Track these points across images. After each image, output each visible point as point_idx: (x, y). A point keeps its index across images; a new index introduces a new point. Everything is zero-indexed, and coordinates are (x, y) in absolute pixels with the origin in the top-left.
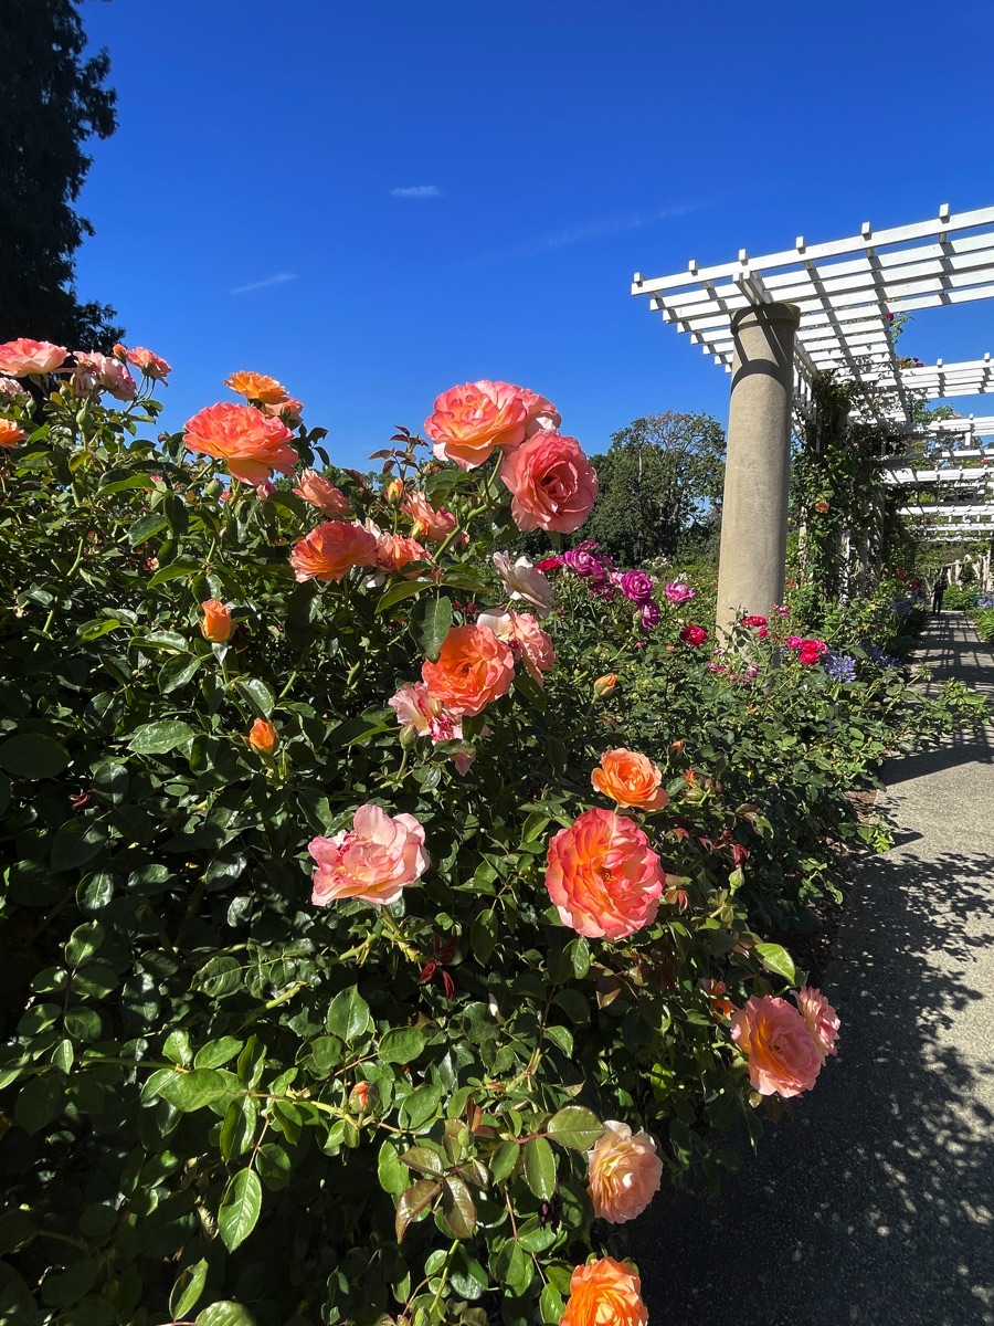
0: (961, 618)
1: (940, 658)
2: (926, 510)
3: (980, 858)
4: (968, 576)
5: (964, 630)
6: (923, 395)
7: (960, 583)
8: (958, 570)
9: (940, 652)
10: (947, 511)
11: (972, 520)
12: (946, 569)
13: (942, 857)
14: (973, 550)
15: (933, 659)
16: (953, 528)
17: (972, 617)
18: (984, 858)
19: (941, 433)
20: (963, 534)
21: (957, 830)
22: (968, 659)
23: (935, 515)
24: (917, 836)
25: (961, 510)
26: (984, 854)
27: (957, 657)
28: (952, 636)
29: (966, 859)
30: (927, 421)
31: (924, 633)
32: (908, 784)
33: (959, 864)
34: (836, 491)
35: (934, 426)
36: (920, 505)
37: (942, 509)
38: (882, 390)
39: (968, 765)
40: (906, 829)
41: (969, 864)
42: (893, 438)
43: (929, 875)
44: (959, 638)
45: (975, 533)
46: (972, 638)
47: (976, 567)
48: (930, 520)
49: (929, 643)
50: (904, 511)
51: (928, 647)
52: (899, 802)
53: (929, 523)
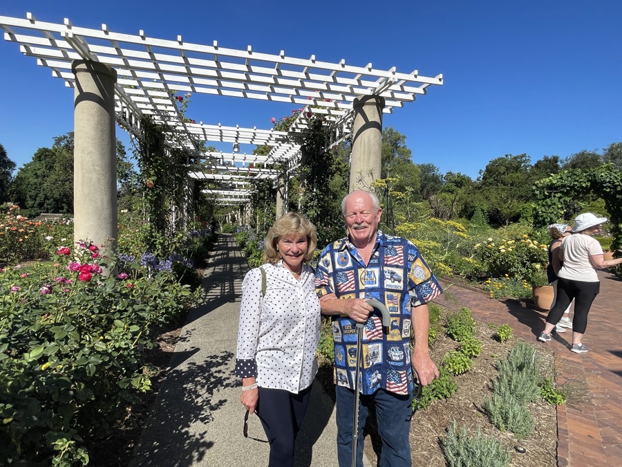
0: (231, 236)
1: (222, 254)
2: (214, 191)
3: (223, 354)
4: (234, 220)
5: (232, 242)
6: (198, 137)
7: (231, 222)
8: (230, 217)
9: (221, 252)
10: (221, 192)
11: (231, 197)
12: (226, 217)
13: (207, 359)
14: (235, 209)
15: (219, 255)
16: (225, 200)
17: (235, 236)
18: (225, 354)
19: (211, 158)
20: (229, 202)
21: (217, 341)
22: (232, 254)
23: (218, 194)
24: (198, 350)
25: (226, 193)
26: (226, 352)
27: (228, 254)
28: (227, 244)
29: (217, 357)
30: (205, 151)
31: (217, 244)
32: (197, 321)
33: (214, 360)
34: (158, 177)
35: (207, 154)
36: (211, 189)
37: (219, 191)
38: (178, 131)
39: (225, 305)
40: (193, 348)
41: (219, 359)
42: (191, 157)
43: (199, 373)
44: (230, 245)
45: (233, 202)
46: (234, 245)
47: (236, 216)
48: (216, 196)
49: (219, 248)
50: (204, 191)
51: (217, 250)
52: (192, 332)
53: (216, 197)
